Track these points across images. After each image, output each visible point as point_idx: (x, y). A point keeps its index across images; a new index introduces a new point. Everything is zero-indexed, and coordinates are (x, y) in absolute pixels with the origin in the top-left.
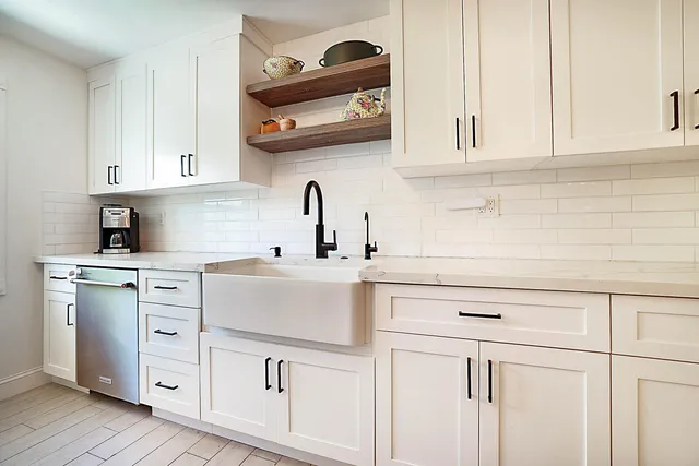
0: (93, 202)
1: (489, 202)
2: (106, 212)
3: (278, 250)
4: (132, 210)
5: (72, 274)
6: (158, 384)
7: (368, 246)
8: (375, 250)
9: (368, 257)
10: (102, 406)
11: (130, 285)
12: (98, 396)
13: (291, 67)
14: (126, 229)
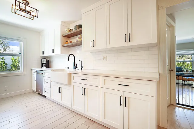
0: (41, 58)
1: (104, 58)
2: (42, 60)
3: (68, 68)
4: (47, 59)
5: (35, 71)
6: (46, 91)
7: (81, 67)
8: (83, 68)
9: (82, 69)
10: (39, 96)
11: (42, 73)
12: (39, 94)
13: (69, 30)
14: (46, 63)
